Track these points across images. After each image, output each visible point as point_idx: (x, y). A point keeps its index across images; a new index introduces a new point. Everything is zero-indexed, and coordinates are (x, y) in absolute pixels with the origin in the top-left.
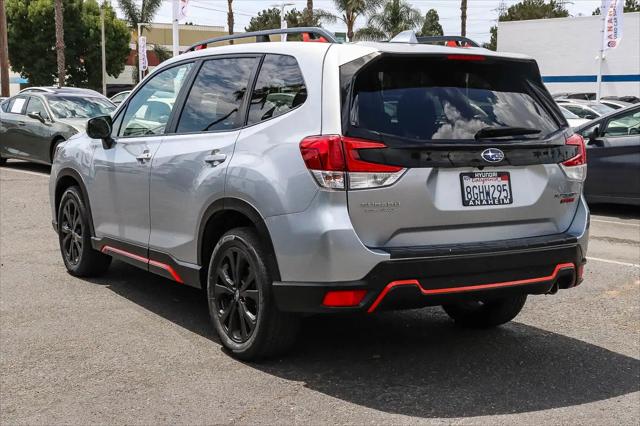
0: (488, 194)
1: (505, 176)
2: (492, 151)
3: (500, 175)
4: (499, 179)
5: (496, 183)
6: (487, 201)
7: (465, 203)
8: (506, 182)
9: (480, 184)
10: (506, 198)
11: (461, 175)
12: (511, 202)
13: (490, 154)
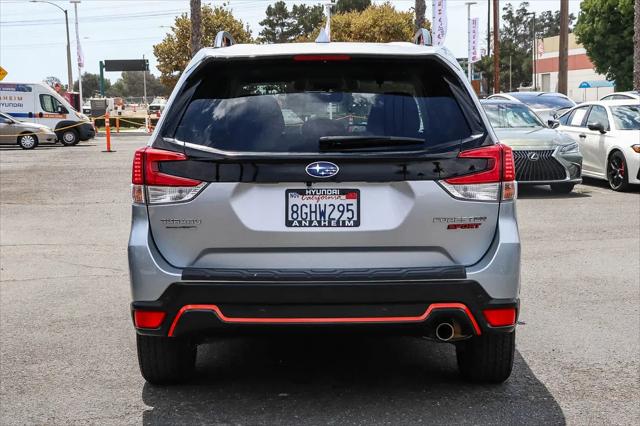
0: (323, 214)
1: (354, 194)
2: (321, 165)
3: (343, 192)
4: (343, 197)
5: (337, 202)
6: (319, 222)
7: (289, 224)
8: (354, 202)
9: (313, 202)
10: (350, 219)
11: (288, 192)
12: (357, 224)
13: (318, 168)
